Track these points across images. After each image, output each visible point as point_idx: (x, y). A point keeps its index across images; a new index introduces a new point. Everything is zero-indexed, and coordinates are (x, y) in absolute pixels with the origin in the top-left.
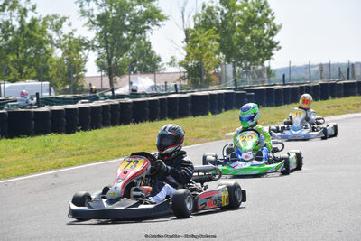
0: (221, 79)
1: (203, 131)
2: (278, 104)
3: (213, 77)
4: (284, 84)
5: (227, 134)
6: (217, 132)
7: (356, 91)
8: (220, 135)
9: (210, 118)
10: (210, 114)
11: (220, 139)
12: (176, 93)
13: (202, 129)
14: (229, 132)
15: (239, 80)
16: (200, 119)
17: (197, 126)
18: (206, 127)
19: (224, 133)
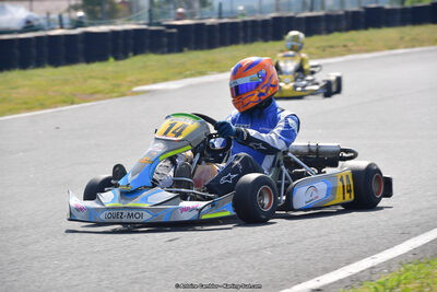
0: (131, 10)
1: (99, 84)
2: (211, 45)
3: (119, 7)
4: (220, 18)
5: (136, 89)
6: (119, 86)
7: (323, 28)
8: (123, 89)
9: (111, 66)
10: (111, 60)
11: (123, 95)
12: (62, 28)
13: (98, 82)
14: (137, 85)
15: (156, 11)
16: (96, 67)
17: (91, 77)
18: (104, 78)
19: (130, 87)
